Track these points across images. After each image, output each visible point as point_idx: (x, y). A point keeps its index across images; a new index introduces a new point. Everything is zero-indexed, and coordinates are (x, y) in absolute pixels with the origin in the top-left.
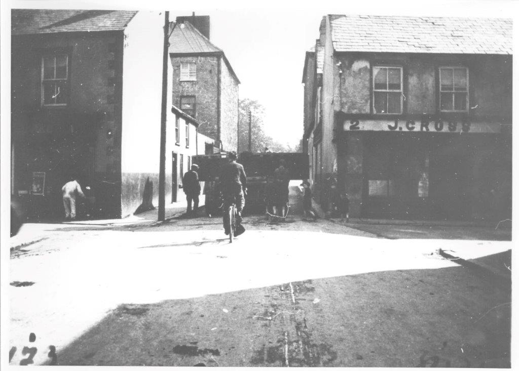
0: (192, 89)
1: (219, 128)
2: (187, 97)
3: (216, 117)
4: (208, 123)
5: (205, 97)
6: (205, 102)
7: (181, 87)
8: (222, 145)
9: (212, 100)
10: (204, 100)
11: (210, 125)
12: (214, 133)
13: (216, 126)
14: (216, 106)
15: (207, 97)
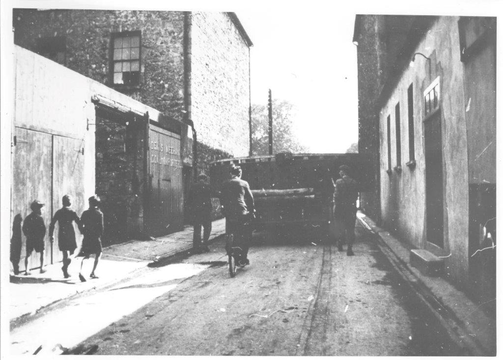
0: (134, 18)
1: (187, 95)
2: (125, 35)
3: (182, 71)
4: (166, 86)
5: (159, 34)
6: (159, 43)
7: (113, 17)
8: (193, 130)
9: (174, 38)
10: (157, 39)
11: (169, 90)
12: (177, 105)
13: (181, 93)
14: (181, 50)
15: (163, 33)
